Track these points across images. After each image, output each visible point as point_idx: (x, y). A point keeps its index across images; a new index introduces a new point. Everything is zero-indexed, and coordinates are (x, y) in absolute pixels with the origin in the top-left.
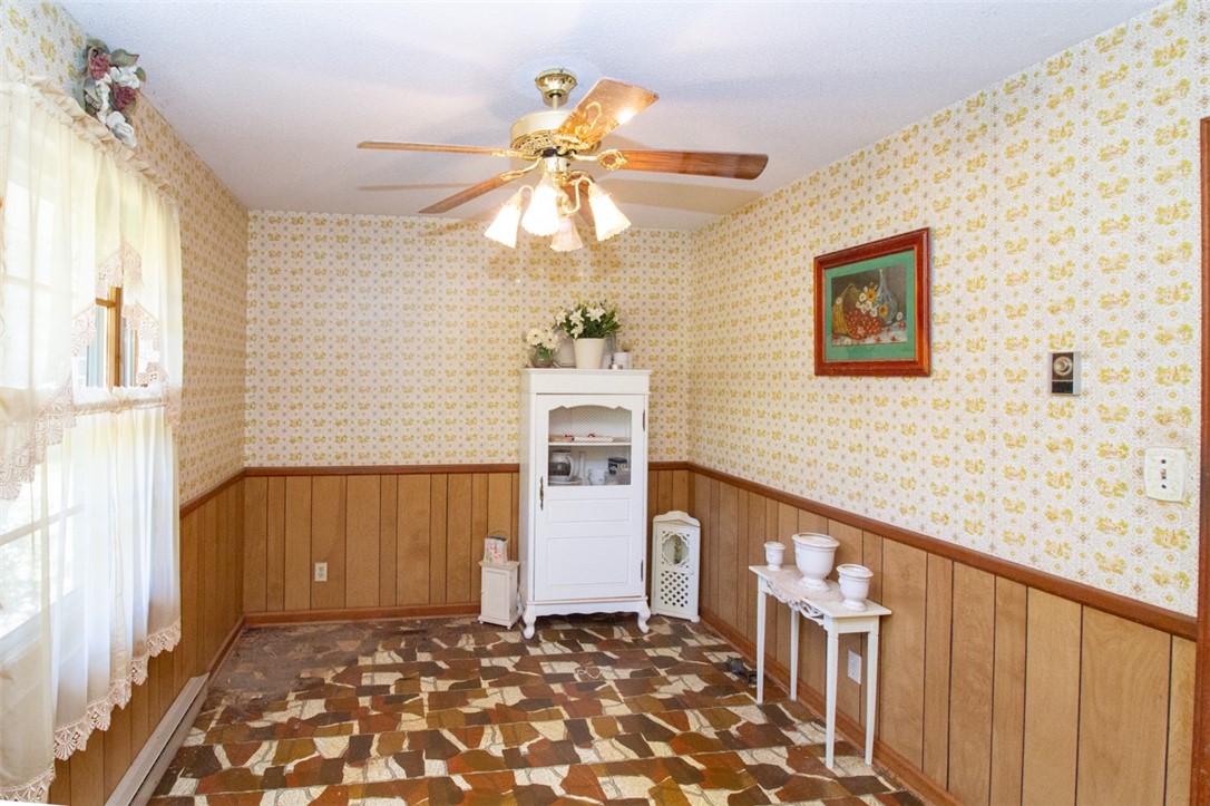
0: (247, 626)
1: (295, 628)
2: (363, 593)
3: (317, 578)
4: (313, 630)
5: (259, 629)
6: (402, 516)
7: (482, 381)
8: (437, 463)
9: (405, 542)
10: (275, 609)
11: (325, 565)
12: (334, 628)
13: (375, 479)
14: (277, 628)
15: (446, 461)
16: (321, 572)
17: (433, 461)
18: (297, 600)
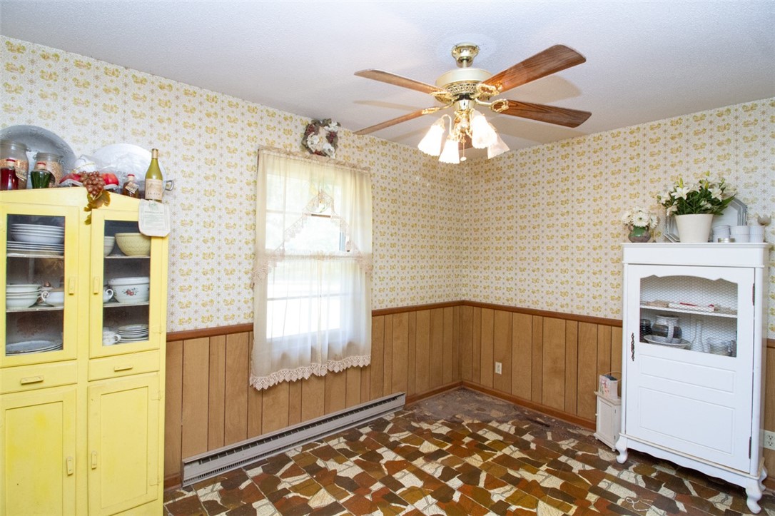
0: (463, 386)
1: (482, 395)
2: (522, 390)
3: (496, 371)
4: (490, 400)
5: (467, 390)
6: (546, 345)
7: (606, 254)
8: (570, 313)
9: (547, 364)
10: (475, 382)
11: (501, 364)
12: (502, 403)
13: (528, 316)
14: (475, 392)
15: (576, 312)
16: (499, 368)
17: (567, 311)
18: (486, 381)
